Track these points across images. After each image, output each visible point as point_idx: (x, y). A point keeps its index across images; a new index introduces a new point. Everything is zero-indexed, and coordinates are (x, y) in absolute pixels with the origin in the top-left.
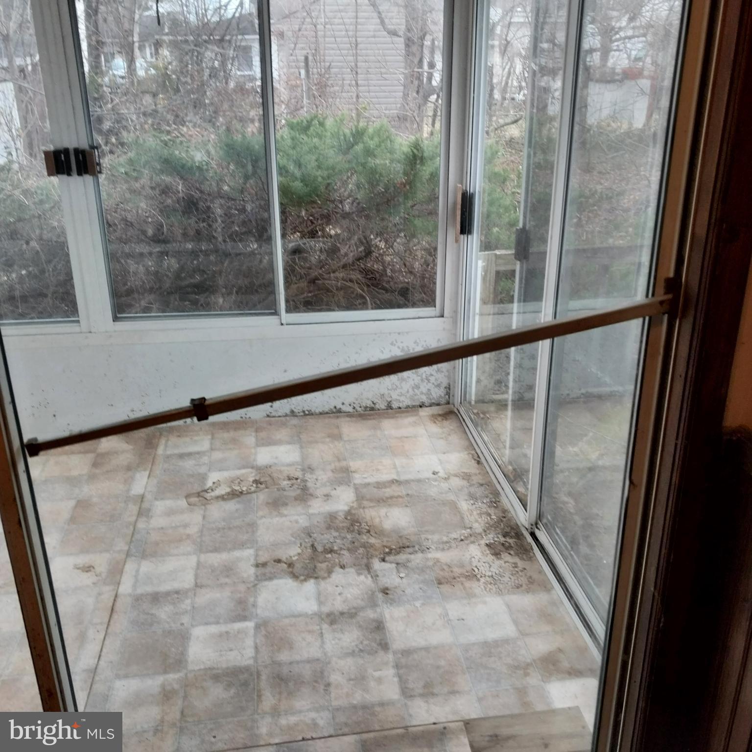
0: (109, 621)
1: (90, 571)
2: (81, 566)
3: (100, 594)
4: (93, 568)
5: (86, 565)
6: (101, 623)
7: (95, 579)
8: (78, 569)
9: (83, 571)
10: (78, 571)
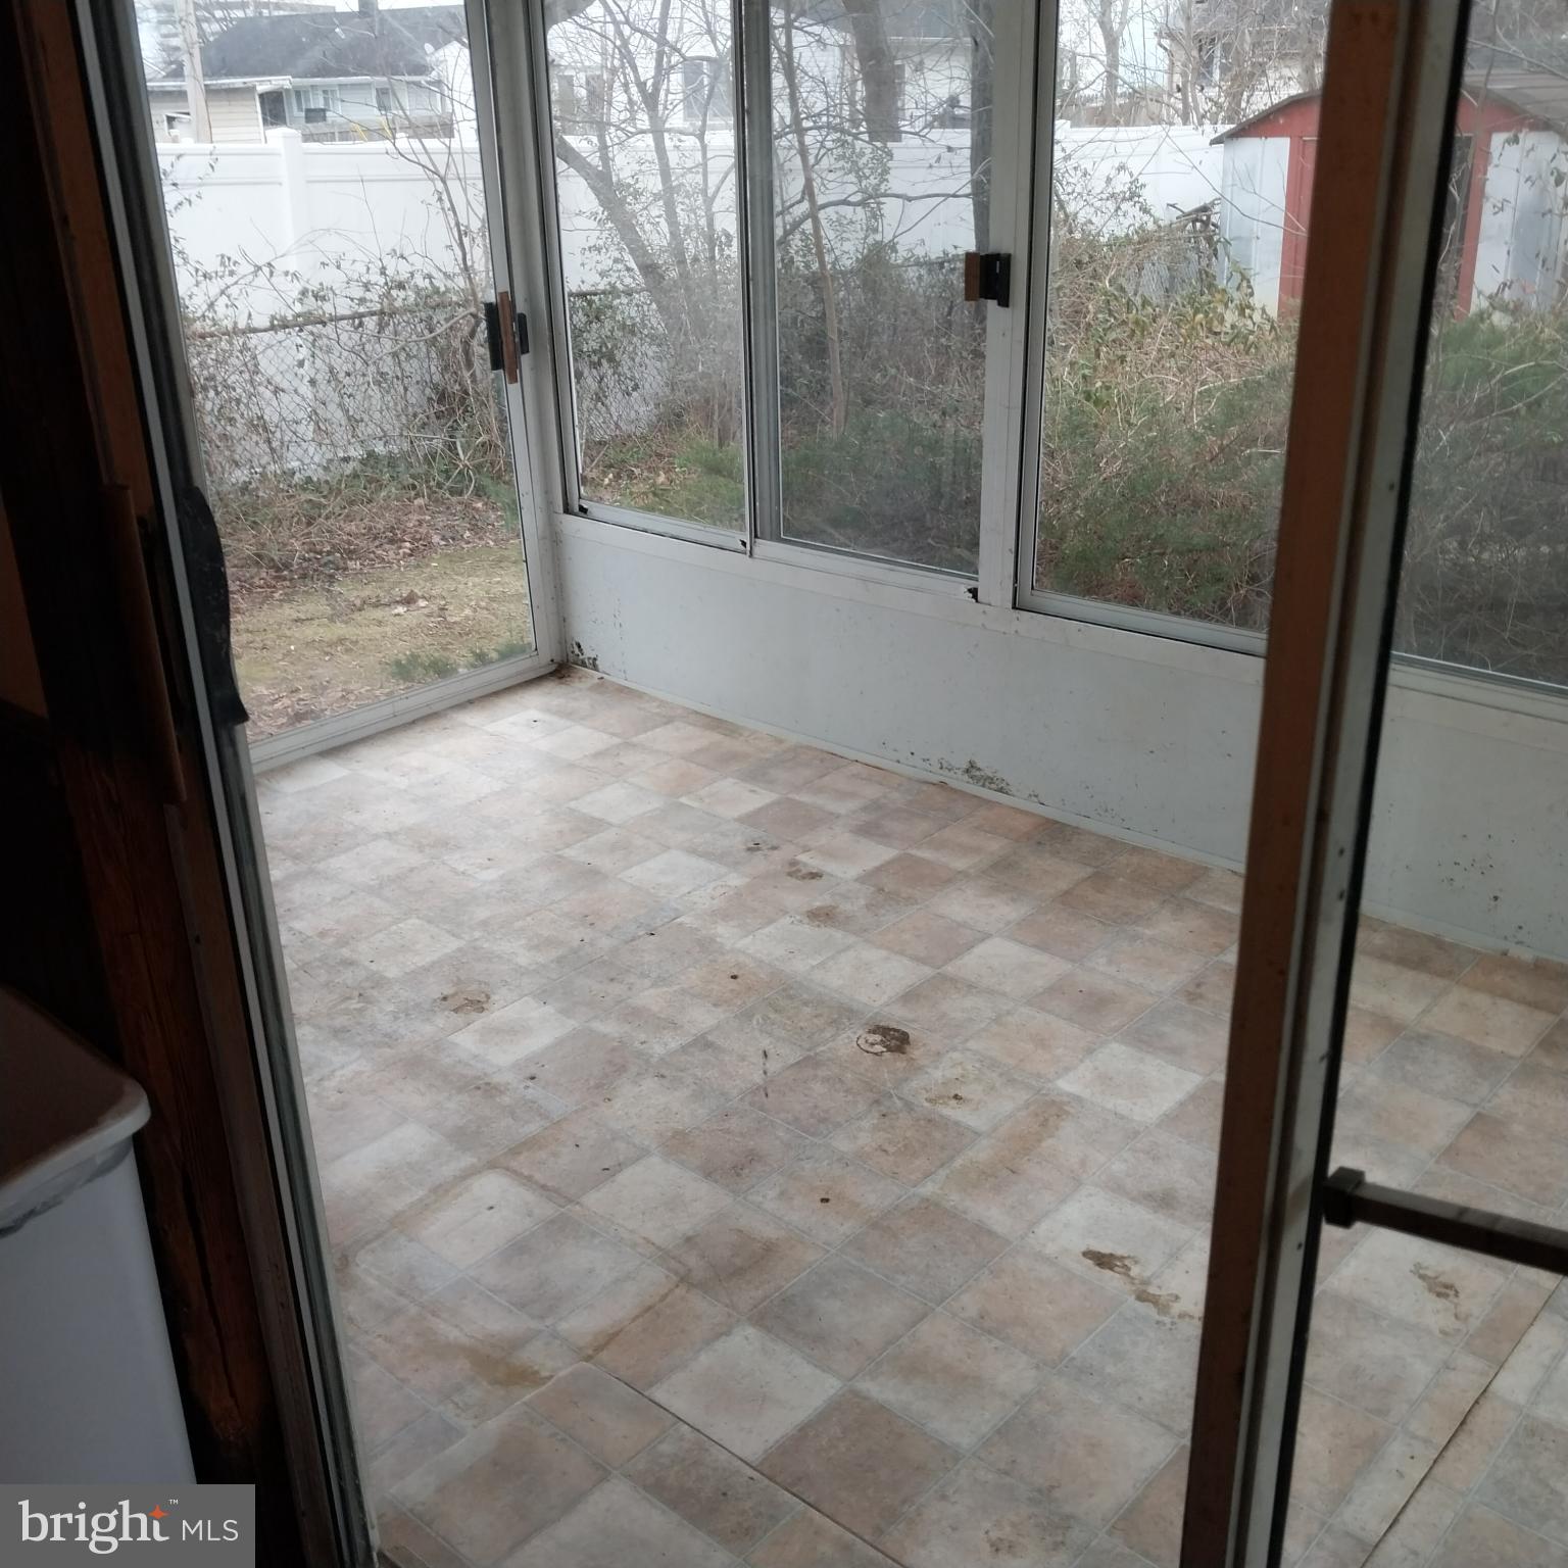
0: (1446, 1447)
1: (1446, 1296)
2: (1430, 1273)
3: (1447, 1366)
4: (1457, 1294)
5: (1442, 1279)
6: (1426, 1441)
7: (1450, 1323)
8: (1423, 1277)
9: (1430, 1290)
10: (1420, 1282)
